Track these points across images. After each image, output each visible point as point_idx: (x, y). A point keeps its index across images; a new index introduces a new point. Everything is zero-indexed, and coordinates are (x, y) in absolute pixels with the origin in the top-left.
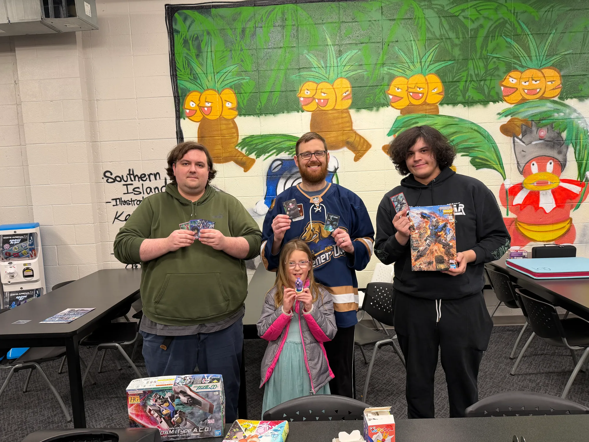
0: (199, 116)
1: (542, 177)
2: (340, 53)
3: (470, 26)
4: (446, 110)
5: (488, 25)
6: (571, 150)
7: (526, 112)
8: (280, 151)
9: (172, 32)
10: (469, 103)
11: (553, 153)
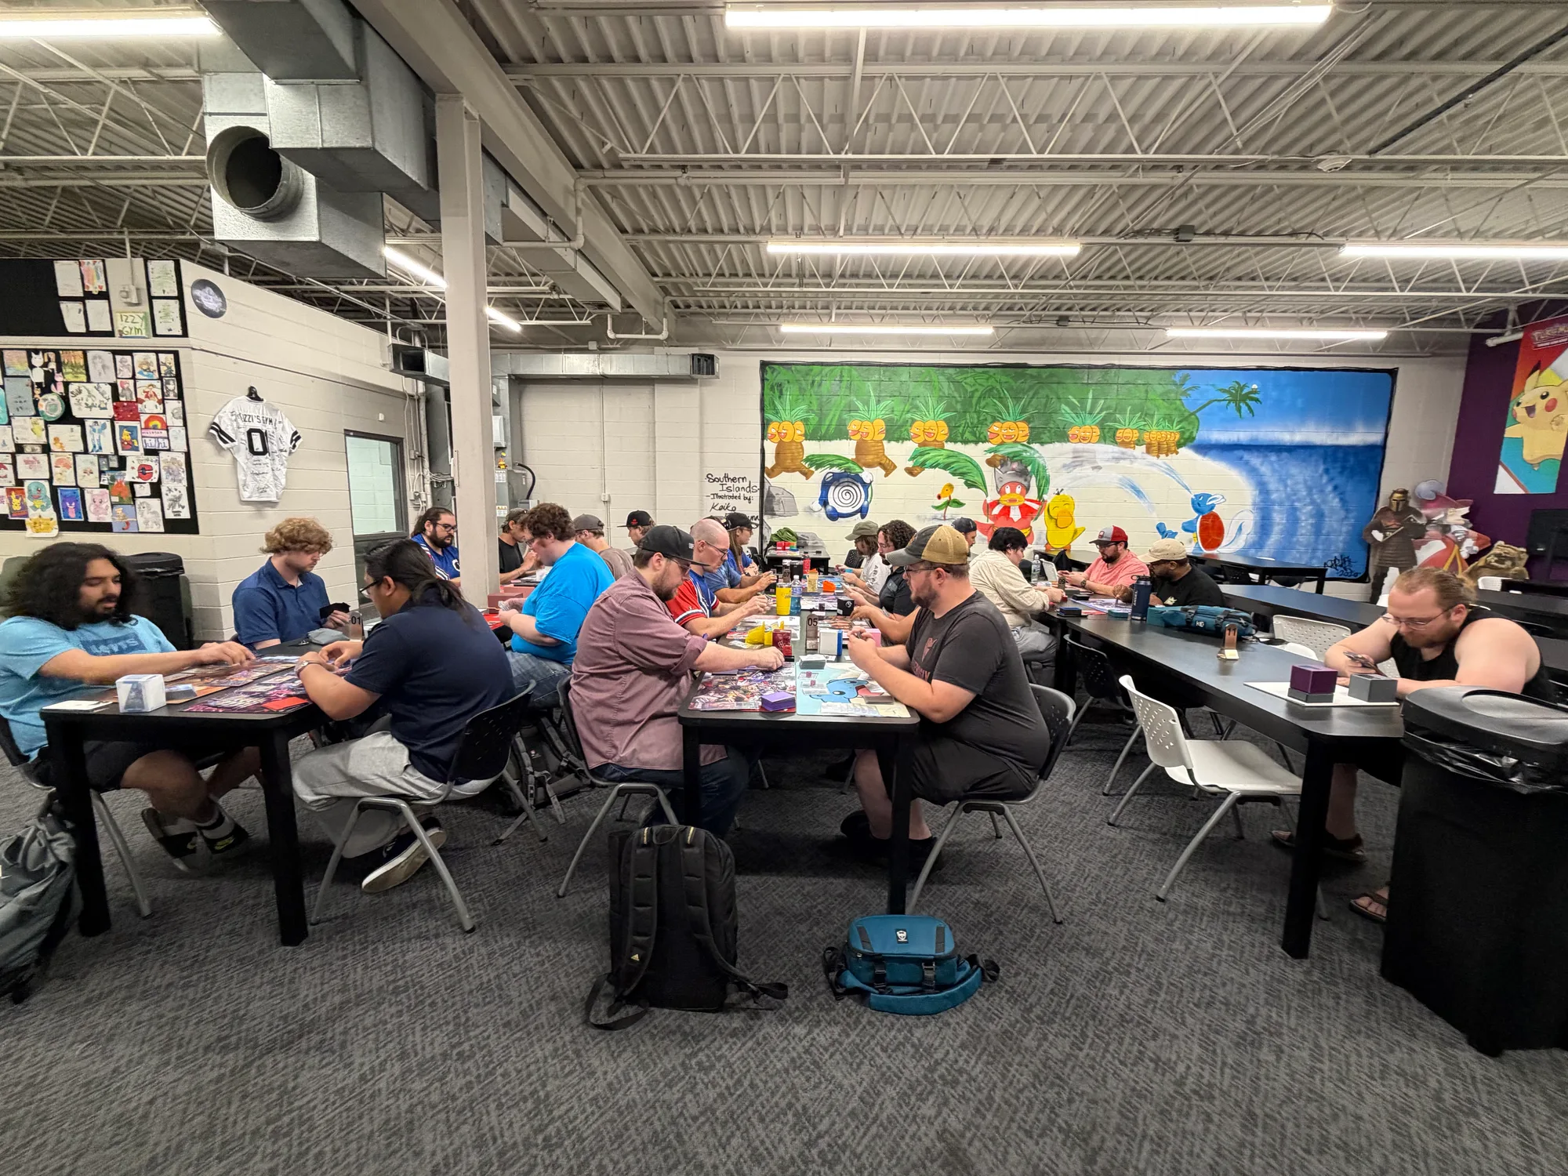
0: (777, 439)
1: (1013, 496)
2: (878, 402)
3: (970, 389)
4: (949, 446)
5: (981, 389)
6: (1033, 479)
7: (1004, 451)
8: (832, 466)
9: (763, 380)
10: (965, 442)
11: (1021, 480)
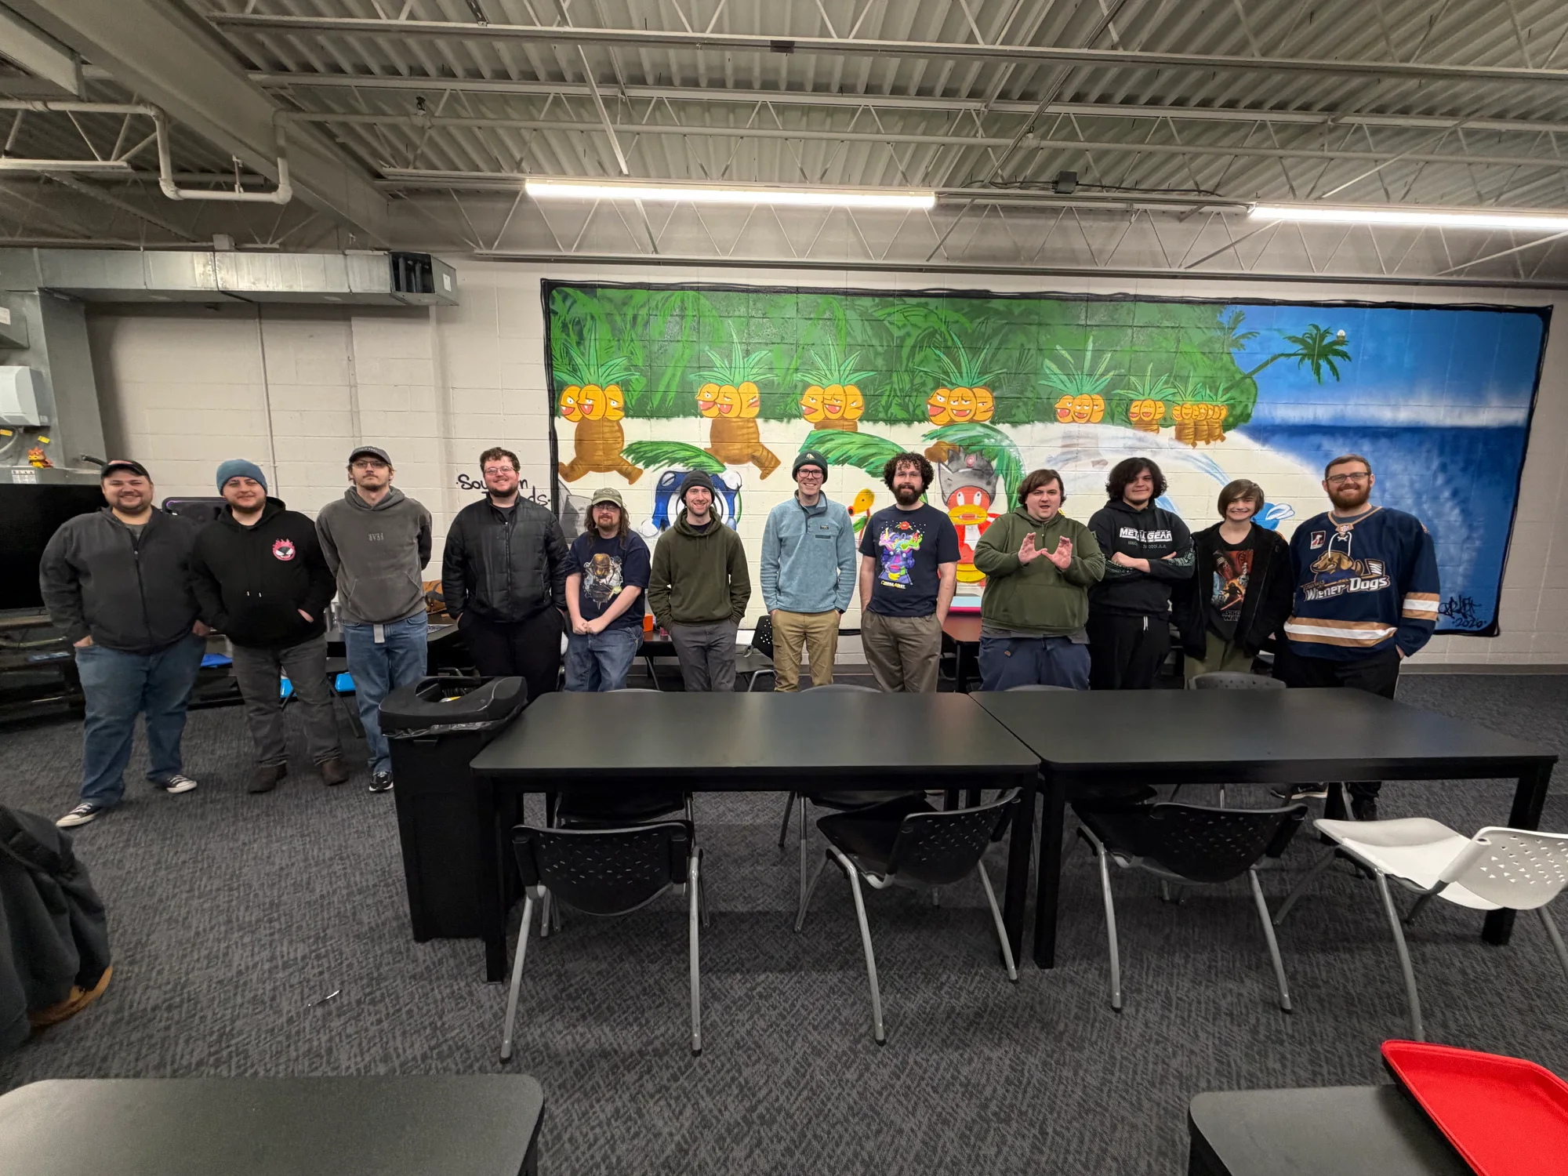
0: (577, 415)
1: (968, 511)
2: (747, 353)
3: (897, 333)
4: (865, 428)
5: (915, 333)
6: (1001, 481)
7: (954, 436)
8: (673, 461)
9: (548, 313)
10: (892, 421)
11: (982, 484)
